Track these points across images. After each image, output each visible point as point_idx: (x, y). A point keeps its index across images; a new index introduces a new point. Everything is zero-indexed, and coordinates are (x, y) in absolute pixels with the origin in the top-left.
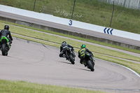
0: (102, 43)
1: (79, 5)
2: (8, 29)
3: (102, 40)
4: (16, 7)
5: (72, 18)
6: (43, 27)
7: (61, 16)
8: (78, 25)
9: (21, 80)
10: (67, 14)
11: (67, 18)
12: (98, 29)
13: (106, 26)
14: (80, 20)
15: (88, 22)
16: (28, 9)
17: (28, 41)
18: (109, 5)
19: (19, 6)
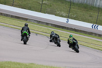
0: (90, 36)
1: (73, 8)
2: (27, 26)
3: (91, 34)
4: (28, 9)
5: (68, 17)
6: (47, 24)
7: (60, 16)
8: (73, 23)
9: (31, 62)
10: (64, 15)
11: (65, 17)
12: (88, 26)
13: (94, 23)
14: (75, 19)
15: (80, 20)
16: (36, 11)
17: (37, 34)
18: (95, 7)
19: (30, 9)
